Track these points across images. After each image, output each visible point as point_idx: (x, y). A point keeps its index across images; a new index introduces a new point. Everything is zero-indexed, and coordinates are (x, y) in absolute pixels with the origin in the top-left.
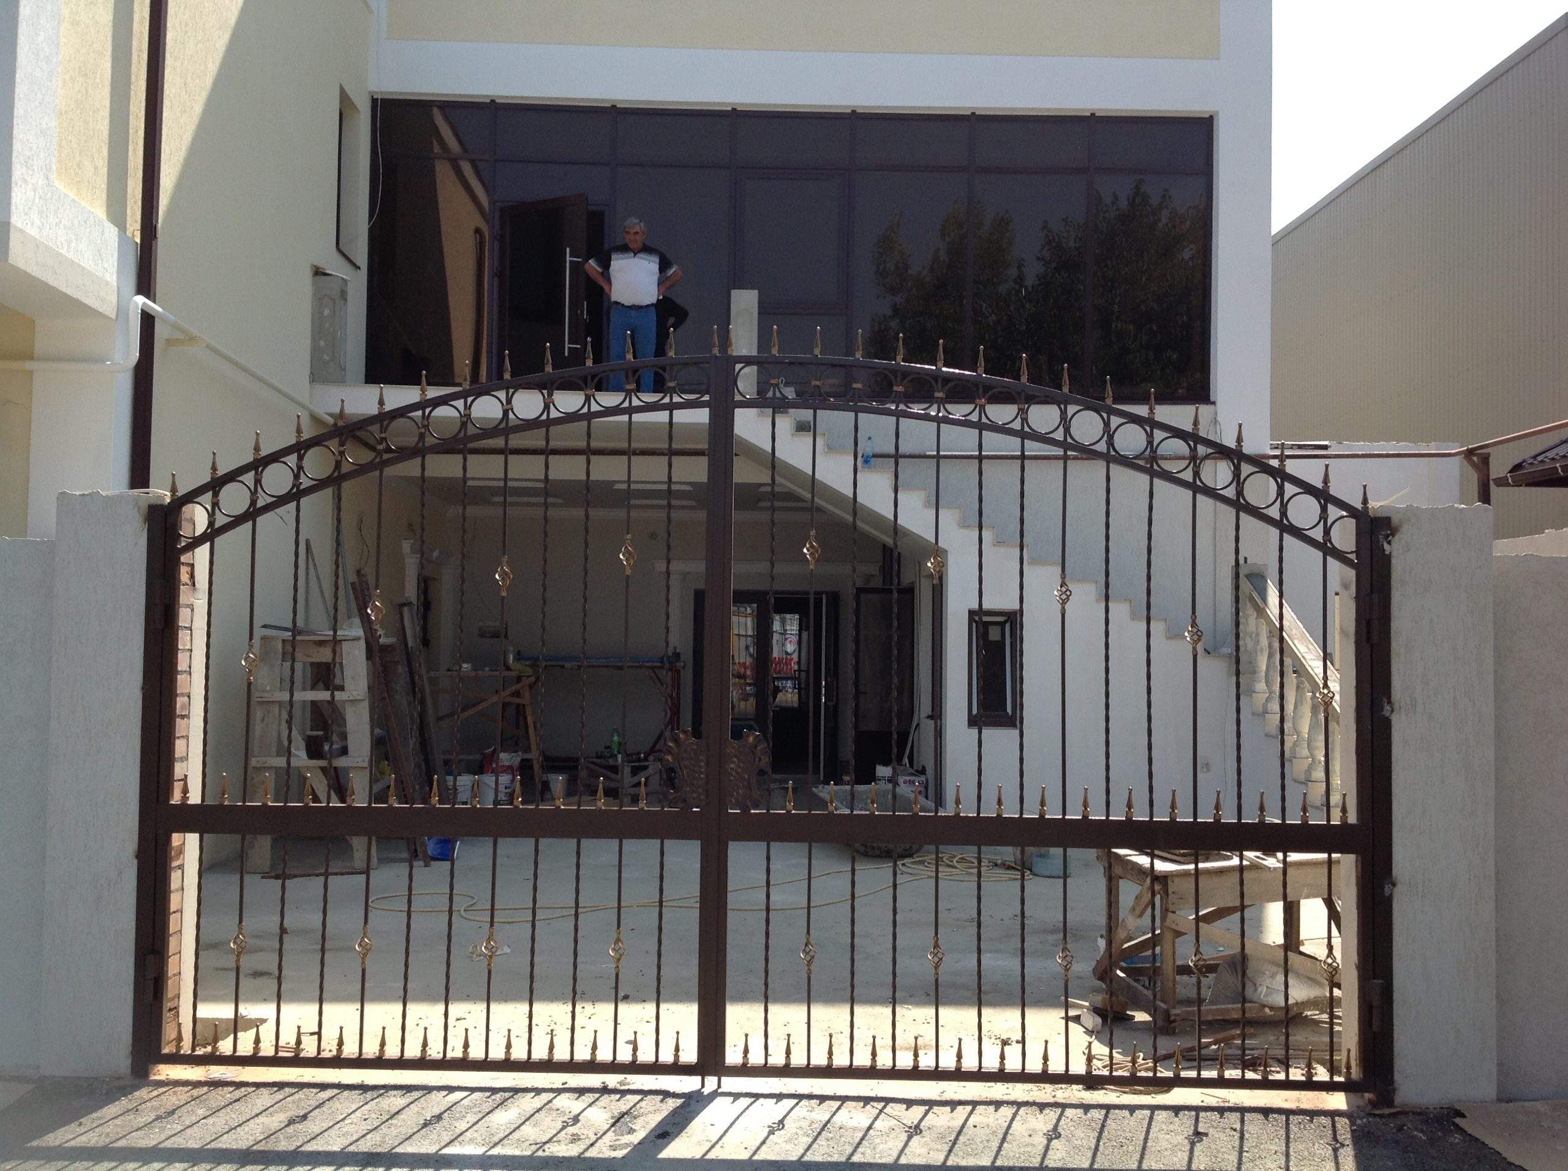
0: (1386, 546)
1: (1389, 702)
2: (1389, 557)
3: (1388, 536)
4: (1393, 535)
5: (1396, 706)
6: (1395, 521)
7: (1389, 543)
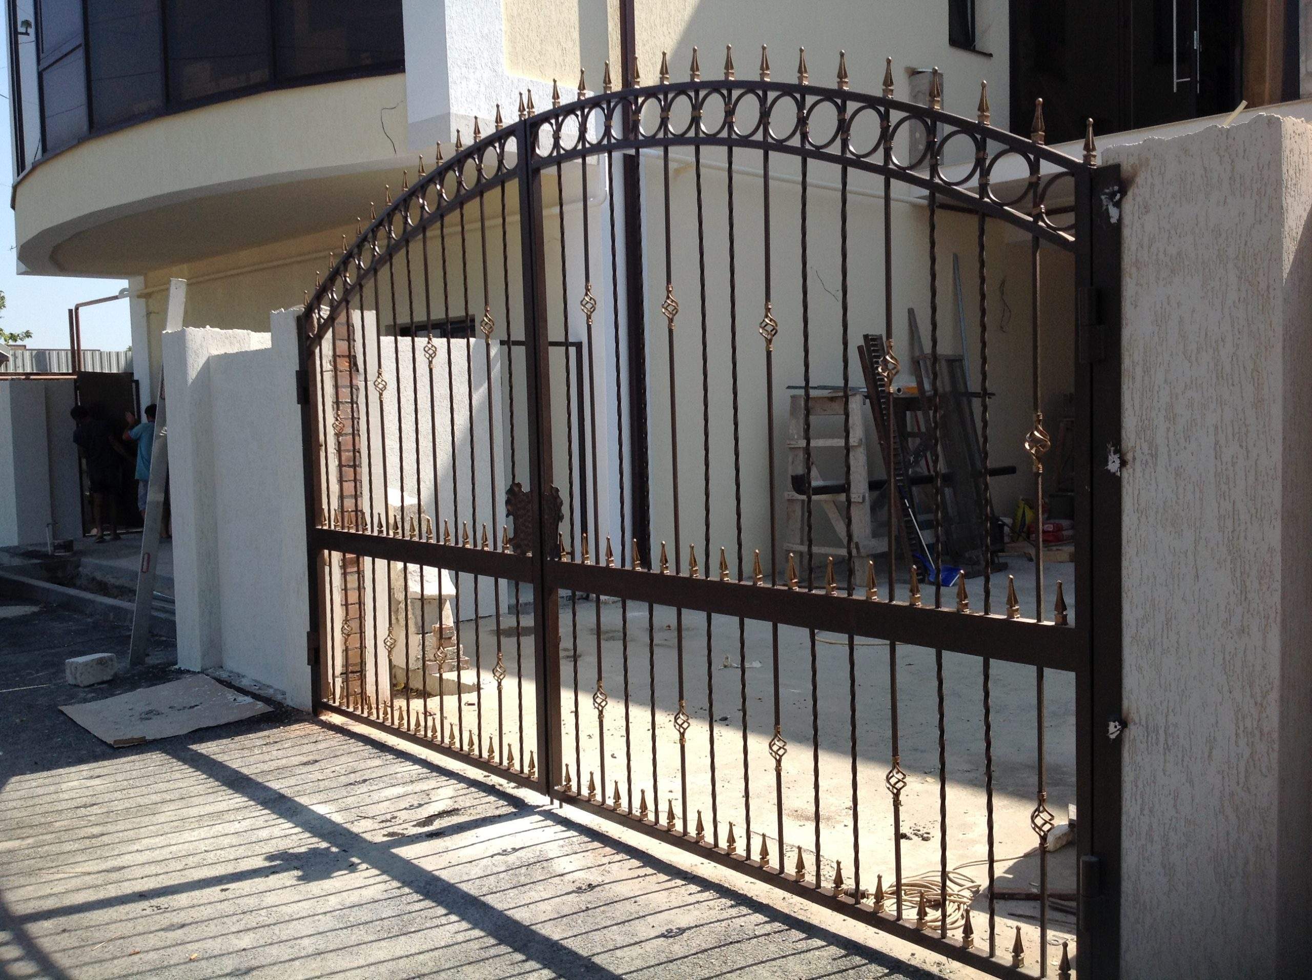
0: (1114, 212)
1: (1119, 451)
2: (1117, 228)
3: (1113, 195)
4: (1123, 192)
5: (1129, 457)
6: (1126, 167)
7: (1118, 205)
